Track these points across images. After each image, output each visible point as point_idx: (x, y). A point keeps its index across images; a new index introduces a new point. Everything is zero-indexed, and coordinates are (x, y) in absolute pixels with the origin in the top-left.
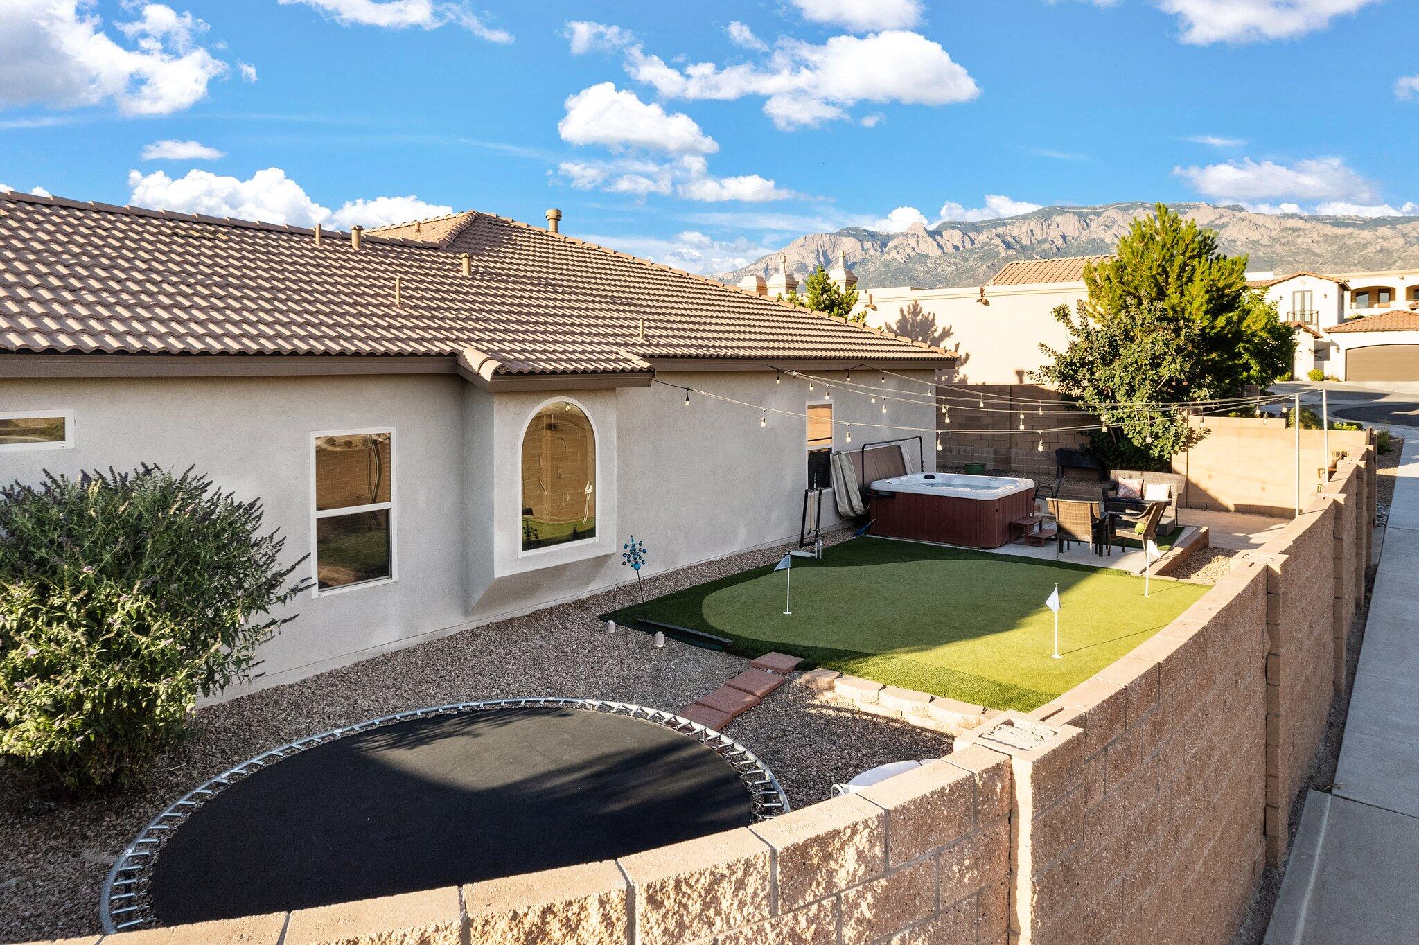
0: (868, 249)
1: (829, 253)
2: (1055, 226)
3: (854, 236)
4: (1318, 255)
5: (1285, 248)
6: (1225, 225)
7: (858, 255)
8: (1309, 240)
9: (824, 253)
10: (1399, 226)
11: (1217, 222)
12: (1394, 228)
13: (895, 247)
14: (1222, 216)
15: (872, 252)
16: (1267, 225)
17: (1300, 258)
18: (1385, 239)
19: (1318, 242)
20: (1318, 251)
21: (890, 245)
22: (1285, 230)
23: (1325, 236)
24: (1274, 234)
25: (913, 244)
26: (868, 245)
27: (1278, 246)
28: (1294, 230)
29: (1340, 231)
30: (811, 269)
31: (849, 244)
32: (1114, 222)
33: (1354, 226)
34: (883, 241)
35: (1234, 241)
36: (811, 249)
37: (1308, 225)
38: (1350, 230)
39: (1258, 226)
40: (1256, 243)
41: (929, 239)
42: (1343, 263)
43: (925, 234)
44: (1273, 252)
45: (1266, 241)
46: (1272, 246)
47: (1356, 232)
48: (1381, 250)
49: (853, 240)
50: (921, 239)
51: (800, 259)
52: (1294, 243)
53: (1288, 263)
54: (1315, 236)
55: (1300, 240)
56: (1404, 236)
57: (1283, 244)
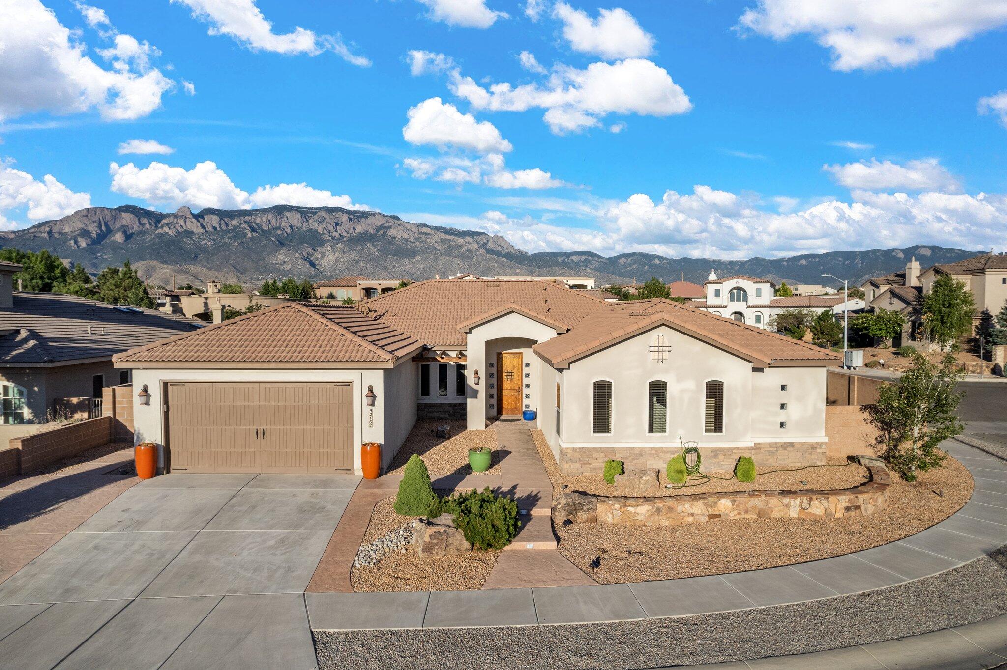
0: (145, 224)
1: (110, 224)
2: (285, 218)
3: (132, 213)
4: (439, 250)
5: (422, 244)
6: (390, 227)
7: (136, 227)
8: (433, 241)
9: (106, 224)
10: (475, 237)
11: (385, 225)
12: (473, 238)
13: (167, 224)
14: (388, 222)
15: (148, 226)
16: (412, 230)
17: (429, 251)
18: (469, 243)
19: (438, 242)
20: (438, 247)
21: (164, 222)
22: (421, 233)
23: (441, 239)
24: (416, 235)
25: (182, 222)
26: (145, 221)
28: (426, 234)
29: (448, 237)
30: (94, 235)
31: (127, 219)
32: (324, 219)
33: (455, 235)
34: (157, 218)
35: (395, 238)
36: (93, 219)
37: (433, 232)
38: (453, 237)
39: (408, 231)
40: (406, 240)
41: (194, 220)
42: (450, 256)
43: (190, 216)
44: (416, 246)
45: (411, 240)
46: (415, 242)
47: (456, 238)
48: (468, 250)
49: (132, 216)
50: (188, 220)
51: (83, 226)
52: (426, 242)
53: (423, 253)
54: (436, 238)
55: (429, 240)
56: (477, 243)
57: (420, 242)
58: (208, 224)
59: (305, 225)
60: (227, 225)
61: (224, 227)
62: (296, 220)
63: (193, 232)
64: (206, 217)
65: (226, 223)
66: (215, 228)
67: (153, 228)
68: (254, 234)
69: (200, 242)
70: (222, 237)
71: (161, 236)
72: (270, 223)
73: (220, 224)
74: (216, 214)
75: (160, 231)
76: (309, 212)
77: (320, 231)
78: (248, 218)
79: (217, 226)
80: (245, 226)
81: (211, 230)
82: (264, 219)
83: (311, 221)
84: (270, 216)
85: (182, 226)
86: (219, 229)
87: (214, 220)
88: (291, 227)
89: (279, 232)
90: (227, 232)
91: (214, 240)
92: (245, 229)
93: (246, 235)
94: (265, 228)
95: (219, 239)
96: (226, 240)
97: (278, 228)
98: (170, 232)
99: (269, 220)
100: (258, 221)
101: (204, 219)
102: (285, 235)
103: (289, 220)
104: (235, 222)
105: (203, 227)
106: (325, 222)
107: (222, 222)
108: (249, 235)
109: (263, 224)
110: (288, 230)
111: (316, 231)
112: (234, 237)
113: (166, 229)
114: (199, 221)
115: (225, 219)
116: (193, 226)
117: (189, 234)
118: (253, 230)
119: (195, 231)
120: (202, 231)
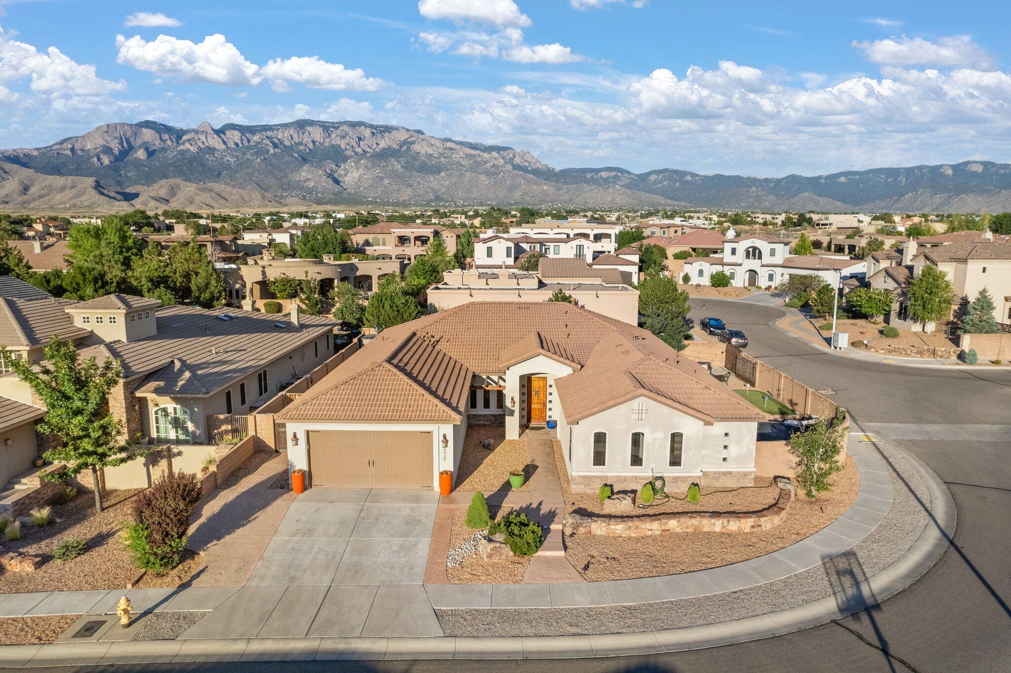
0: (166, 140)
1: (132, 140)
2: (307, 133)
3: (153, 129)
4: (462, 166)
5: (447, 160)
6: (413, 143)
7: (158, 144)
8: (458, 156)
9: (127, 140)
10: (501, 152)
11: (409, 140)
12: (499, 153)
13: (189, 140)
14: (411, 137)
15: (169, 143)
16: (437, 145)
17: (454, 167)
18: (495, 159)
19: (463, 158)
20: (463, 163)
21: (185, 138)
22: (445, 149)
23: (466, 154)
24: (440, 151)
25: (203, 138)
26: (166, 137)
27: (442, 158)
28: (451, 149)
29: (474, 152)
30: (116, 152)
31: (148, 134)
32: (347, 134)
33: (480, 149)
34: (178, 134)
35: (419, 153)
36: (115, 136)
37: (458, 147)
38: (478, 152)
39: (432, 145)
40: (431, 155)
41: (215, 136)
42: (475, 172)
43: (211, 132)
44: (440, 162)
45: (436, 155)
46: (440, 158)
47: (482, 154)
48: (494, 166)
49: (152, 131)
50: (209, 136)
51: (105, 143)
52: (451, 158)
53: (448, 169)
54: (461, 153)
55: (454, 155)
56: (503, 158)
57: (445, 158)
58: (230, 140)
59: (327, 140)
60: (249, 141)
61: (246, 143)
62: (318, 136)
63: (214, 149)
64: (227, 132)
65: (248, 139)
66: (237, 144)
67: (175, 144)
68: (277, 150)
69: (222, 158)
70: (244, 154)
71: (182, 153)
72: (292, 139)
73: (242, 140)
74: (237, 129)
75: (181, 147)
76: (331, 127)
77: (343, 146)
78: (269, 133)
79: (239, 142)
80: (267, 141)
81: (233, 146)
82: (286, 134)
83: (333, 136)
84: (292, 131)
85: (203, 142)
86: (240, 145)
87: (234, 136)
88: (314, 142)
89: (302, 148)
90: (249, 148)
91: (237, 157)
92: (267, 145)
93: (268, 151)
94: (287, 143)
95: (241, 155)
96: (248, 156)
97: (300, 143)
98: (192, 149)
99: (291, 136)
100: (280, 136)
101: (225, 134)
102: (308, 151)
103: (312, 135)
104: (256, 138)
105: (225, 143)
106: (348, 137)
107: (244, 138)
108: (272, 151)
109: (285, 139)
110: (311, 146)
111: (339, 146)
112: (256, 153)
113: (188, 146)
114: (220, 137)
115: (247, 135)
116: (215, 142)
117: (211, 150)
118: (275, 146)
119: (218, 148)
120: (223, 147)
